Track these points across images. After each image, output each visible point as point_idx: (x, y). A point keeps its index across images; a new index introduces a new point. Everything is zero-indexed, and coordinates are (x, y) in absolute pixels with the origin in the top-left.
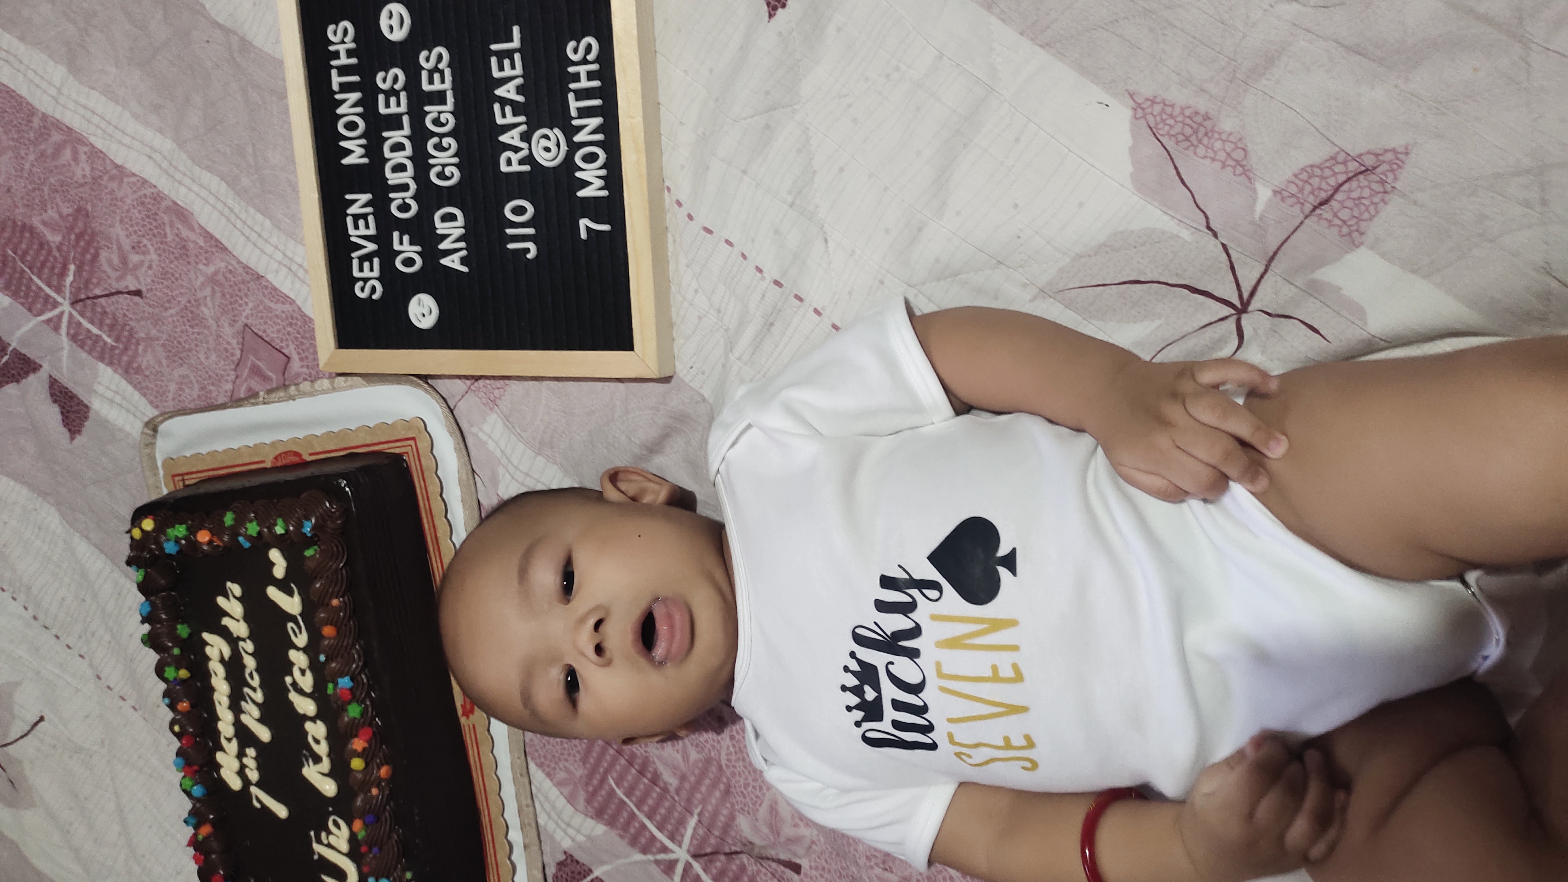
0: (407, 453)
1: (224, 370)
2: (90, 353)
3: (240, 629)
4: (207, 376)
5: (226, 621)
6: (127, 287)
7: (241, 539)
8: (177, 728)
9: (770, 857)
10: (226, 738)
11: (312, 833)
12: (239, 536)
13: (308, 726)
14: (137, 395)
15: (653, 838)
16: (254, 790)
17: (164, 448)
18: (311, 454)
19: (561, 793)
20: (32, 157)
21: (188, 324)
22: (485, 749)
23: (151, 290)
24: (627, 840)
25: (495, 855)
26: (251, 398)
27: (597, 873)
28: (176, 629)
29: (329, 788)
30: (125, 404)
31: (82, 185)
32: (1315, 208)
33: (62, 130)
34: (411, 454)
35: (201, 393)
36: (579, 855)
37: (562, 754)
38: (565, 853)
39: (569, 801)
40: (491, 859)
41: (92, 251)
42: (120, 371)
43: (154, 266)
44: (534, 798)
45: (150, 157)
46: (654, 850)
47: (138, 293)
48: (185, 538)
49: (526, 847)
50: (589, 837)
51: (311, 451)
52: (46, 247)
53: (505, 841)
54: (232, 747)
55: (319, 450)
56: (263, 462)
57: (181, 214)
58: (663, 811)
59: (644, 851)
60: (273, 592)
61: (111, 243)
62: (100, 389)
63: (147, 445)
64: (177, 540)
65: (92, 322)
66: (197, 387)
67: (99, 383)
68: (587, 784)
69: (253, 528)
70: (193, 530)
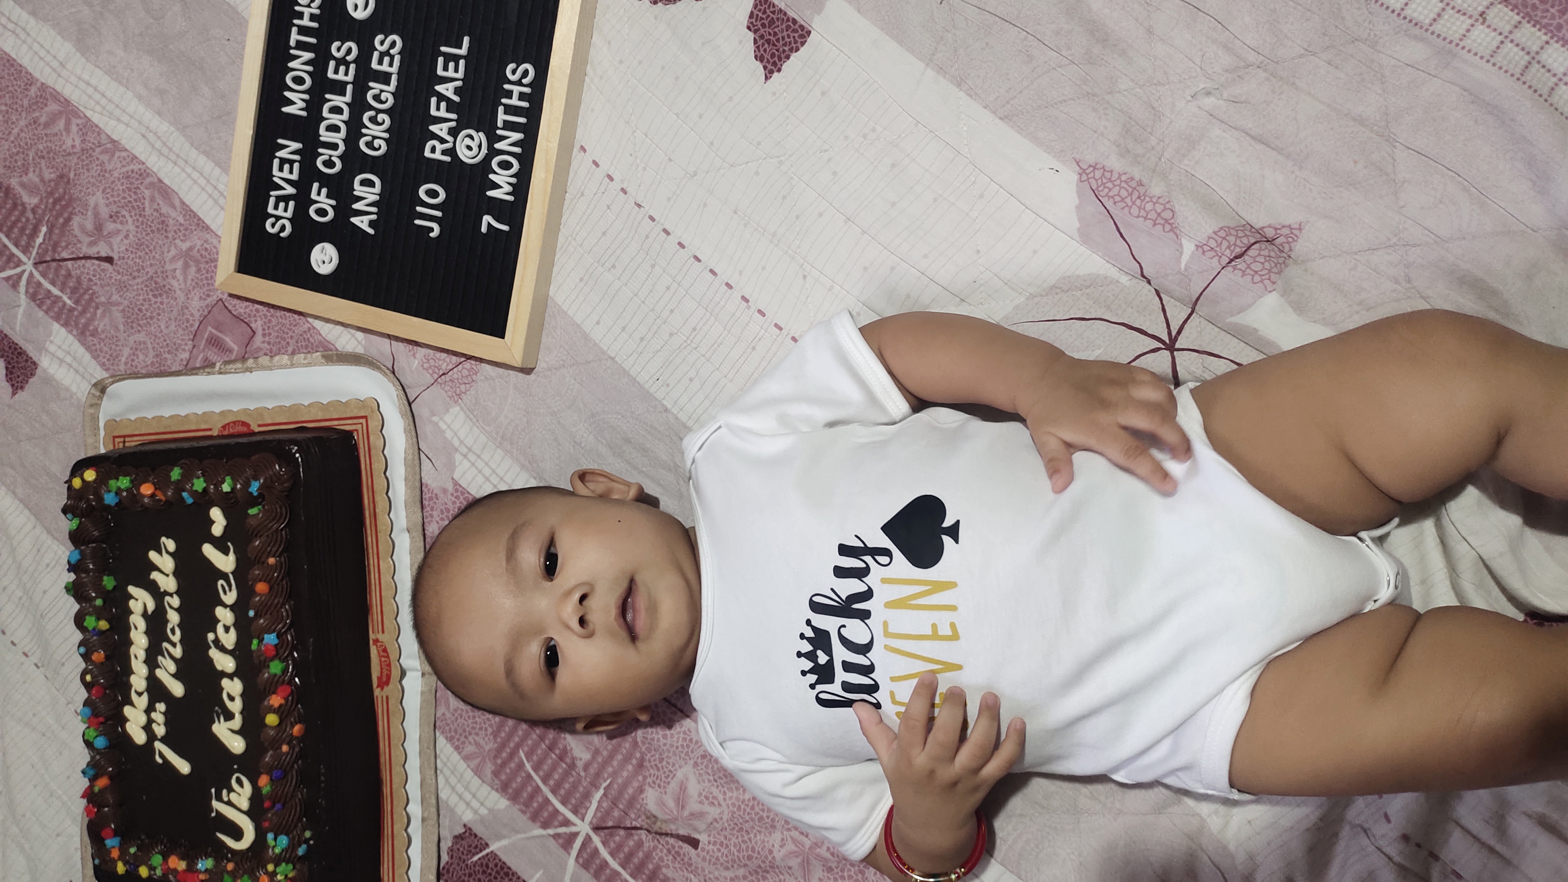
0: (357, 430)
1: (183, 340)
2: (46, 312)
3: (168, 583)
4: (165, 344)
5: (155, 575)
6: (98, 253)
7: (185, 494)
8: (88, 678)
9: (669, 832)
10: (136, 692)
11: (213, 790)
12: (184, 491)
13: (225, 682)
14: (87, 357)
15: (557, 811)
16: (158, 745)
17: (109, 409)
18: (259, 426)
19: (468, 766)
20: (22, 123)
21: (151, 293)
22: (395, 721)
23: (124, 258)
24: (528, 815)
25: (392, 825)
26: (208, 366)
27: (493, 847)
28: (102, 580)
29: (237, 745)
30: (75, 364)
31: (69, 154)
32: (1231, 261)
33: (59, 101)
34: (360, 432)
35: (155, 360)
36: (479, 830)
37: (474, 728)
38: (465, 826)
39: (476, 774)
40: (387, 831)
41: (66, 215)
42: (75, 332)
43: (131, 236)
44: (438, 772)
45: (144, 136)
46: (556, 823)
47: (109, 260)
48: (128, 490)
49: (423, 820)
50: (491, 811)
51: (260, 423)
52: (20, 208)
53: (404, 813)
54: (142, 702)
55: (269, 422)
56: (210, 430)
57: (163, 190)
58: (567, 786)
59: (545, 825)
60: (208, 550)
61: (87, 210)
62: (52, 348)
63: (92, 406)
64: (118, 492)
65: (53, 283)
66: (152, 354)
67: (51, 342)
68: (495, 757)
69: (199, 484)
70: (136, 483)
